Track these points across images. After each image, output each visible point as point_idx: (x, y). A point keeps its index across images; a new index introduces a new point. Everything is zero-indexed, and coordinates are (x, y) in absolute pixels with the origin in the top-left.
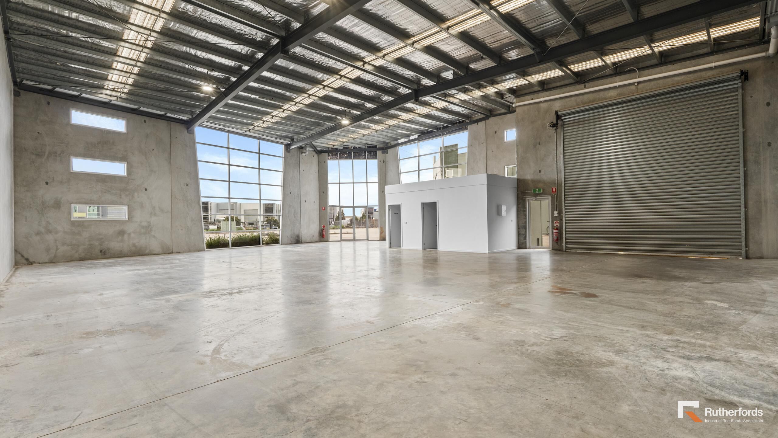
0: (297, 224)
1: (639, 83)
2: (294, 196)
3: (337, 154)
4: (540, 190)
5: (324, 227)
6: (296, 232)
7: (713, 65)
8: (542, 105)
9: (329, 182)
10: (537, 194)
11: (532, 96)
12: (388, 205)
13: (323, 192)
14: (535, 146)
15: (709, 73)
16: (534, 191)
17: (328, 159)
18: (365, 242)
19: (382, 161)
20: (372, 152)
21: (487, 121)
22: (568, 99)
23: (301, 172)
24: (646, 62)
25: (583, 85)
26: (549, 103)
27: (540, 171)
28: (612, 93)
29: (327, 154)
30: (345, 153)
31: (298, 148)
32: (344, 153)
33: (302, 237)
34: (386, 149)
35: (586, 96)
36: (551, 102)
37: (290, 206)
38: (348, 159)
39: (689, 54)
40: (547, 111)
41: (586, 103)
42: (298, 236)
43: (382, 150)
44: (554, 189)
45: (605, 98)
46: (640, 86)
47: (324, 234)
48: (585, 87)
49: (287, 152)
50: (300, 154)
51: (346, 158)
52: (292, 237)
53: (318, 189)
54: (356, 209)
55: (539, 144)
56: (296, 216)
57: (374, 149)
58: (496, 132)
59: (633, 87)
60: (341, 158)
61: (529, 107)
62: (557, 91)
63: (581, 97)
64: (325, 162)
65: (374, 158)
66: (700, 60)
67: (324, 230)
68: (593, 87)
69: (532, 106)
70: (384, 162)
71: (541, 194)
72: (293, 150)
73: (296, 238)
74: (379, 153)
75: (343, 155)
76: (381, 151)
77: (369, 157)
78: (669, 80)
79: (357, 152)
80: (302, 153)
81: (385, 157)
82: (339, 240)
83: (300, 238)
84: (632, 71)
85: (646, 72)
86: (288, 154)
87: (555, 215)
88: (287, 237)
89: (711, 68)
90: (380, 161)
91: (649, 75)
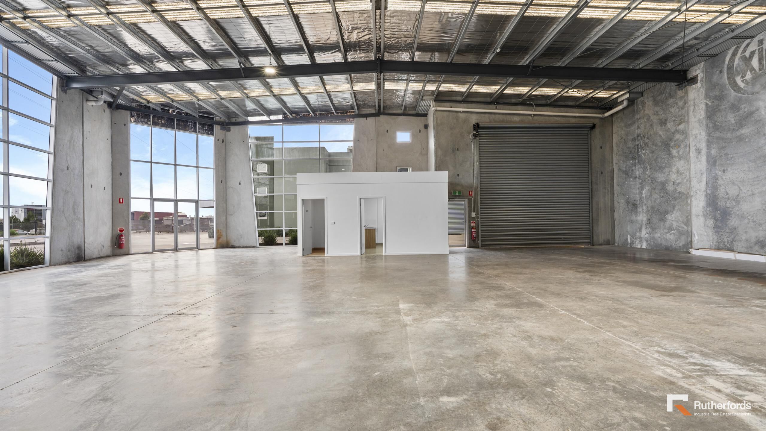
0: (78, 226)
1: (534, 115)
2: (74, 174)
3: (147, 116)
4: (459, 192)
5: (121, 231)
6: (77, 240)
7: (577, 115)
8: (460, 115)
9: (131, 159)
10: (456, 196)
11: (451, 104)
12: (303, 200)
13: (121, 174)
14: (454, 151)
15: (574, 120)
16: (455, 193)
17: (131, 121)
18: (193, 252)
19: (221, 140)
20: (206, 125)
21: (378, 118)
22: (483, 115)
23: (85, 133)
24: (539, 101)
25: (494, 106)
26: (467, 114)
27: (458, 175)
28: (516, 119)
29: (129, 113)
30: (163, 118)
31: (82, 90)
32: (160, 118)
33: (86, 248)
34: (226, 125)
35: (497, 116)
36: (469, 114)
37: (67, 192)
38: (167, 127)
39: (563, 104)
40: (466, 121)
41: (497, 122)
42: (79, 248)
43: (221, 125)
44: (471, 192)
45: (511, 121)
46: (535, 118)
47: (124, 242)
48: (496, 108)
49: (62, 91)
50: (84, 101)
51: (163, 126)
52: (69, 251)
53: (111, 168)
54: (179, 204)
55: (458, 149)
56: (76, 210)
57: (209, 122)
58: (387, 131)
59: (530, 118)
60: (155, 124)
61: (448, 113)
62: (473, 105)
63: (493, 116)
64: (125, 125)
65: (208, 134)
66: (569, 110)
67: (122, 235)
68: (502, 110)
69: (451, 113)
70: (223, 141)
71: (459, 196)
72: (72, 91)
73: (77, 252)
74: (217, 128)
75: (158, 119)
76: (219, 127)
77: (201, 131)
78: (552, 118)
79: (183, 121)
80: (87, 100)
81: (225, 135)
82: (150, 251)
83: (83, 252)
84: (531, 105)
85: (539, 108)
86: (63, 95)
87: (472, 216)
88: (62, 250)
89: (575, 117)
90: (218, 140)
91: (540, 111)
